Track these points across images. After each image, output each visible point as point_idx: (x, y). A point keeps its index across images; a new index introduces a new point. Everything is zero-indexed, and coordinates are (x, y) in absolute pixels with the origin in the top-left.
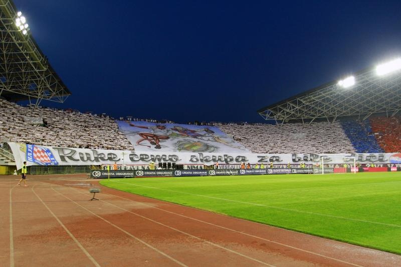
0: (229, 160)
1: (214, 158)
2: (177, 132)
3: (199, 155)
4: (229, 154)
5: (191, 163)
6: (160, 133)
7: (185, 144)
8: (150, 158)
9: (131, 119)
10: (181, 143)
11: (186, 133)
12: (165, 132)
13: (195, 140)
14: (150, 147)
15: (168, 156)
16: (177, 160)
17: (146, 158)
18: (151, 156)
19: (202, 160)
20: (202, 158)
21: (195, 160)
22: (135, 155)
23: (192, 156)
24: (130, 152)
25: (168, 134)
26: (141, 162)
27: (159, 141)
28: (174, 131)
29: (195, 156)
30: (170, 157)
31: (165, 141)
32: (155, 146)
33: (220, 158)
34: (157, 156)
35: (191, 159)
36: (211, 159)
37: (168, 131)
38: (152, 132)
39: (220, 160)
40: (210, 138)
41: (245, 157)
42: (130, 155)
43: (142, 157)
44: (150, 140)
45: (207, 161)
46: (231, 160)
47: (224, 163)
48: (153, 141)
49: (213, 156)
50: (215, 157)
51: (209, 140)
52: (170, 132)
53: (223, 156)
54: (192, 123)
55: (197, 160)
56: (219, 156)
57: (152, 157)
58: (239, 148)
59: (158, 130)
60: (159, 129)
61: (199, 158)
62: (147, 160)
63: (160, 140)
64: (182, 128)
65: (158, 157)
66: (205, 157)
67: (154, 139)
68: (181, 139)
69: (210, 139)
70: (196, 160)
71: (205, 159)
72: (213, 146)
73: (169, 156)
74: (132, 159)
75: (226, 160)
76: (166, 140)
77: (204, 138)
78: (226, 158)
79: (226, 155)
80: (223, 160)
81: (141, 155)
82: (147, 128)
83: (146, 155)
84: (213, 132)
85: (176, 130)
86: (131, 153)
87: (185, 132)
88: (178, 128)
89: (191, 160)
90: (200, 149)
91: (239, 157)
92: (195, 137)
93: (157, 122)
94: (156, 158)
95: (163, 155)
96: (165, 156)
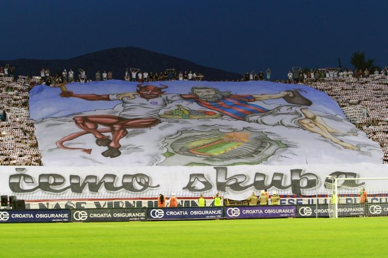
0: (304, 183)
1: (260, 179)
2: (195, 106)
3: (215, 170)
4: (307, 168)
5: (188, 194)
6: (140, 109)
7: (195, 138)
8: (68, 184)
9: (71, 75)
10: (184, 135)
11: (220, 107)
12: (156, 107)
13: (239, 124)
14: (89, 151)
15: (120, 176)
16: (146, 186)
17: (55, 184)
18: (72, 177)
19: (221, 187)
20: (222, 180)
21: (199, 185)
22: (26, 176)
23: (191, 176)
24: (11, 170)
25: (162, 112)
26: (40, 194)
27: (125, 134)
28: (185, 104)
29: (202, 175)
30: (127, 180)
31: (142, 132)
32: (106, 148)
33: (278, 178)
34: (89, 177)
35: (190, 183)
36: (251, 182)
37: (166, 102)
38: (118, 110)
39: (277, 184)
40: (287, 119)
41: (354, 175)
42: (12, 177)
43: (44, 180)
44: (100, 133)
45: (237, 187)
46: (312, 184)
47: (289, 192)
48: (109, 134)
49: (257, 174)
50: (264, 175)
51: (281, 123)
52: (172, 107)
53: (289, 174)
54: (260, 77)
55: (208, 186)
56: (276, 174)
57: (74, 181)
58: (358, 147)
59: (139, 100)
60: (142, 96)
61: (213, 181)
62: (58, 188)
63: (129, 130)
64: (217, 91)
65: (92, 181)
66: (231, 178)
67: (113, 130)
68: (194, 123)
69: (284, 122)
70: (202, 186)
71: (233, 182)
72: (279, 143)
73: (125, 176)
74: (14, 187)
75: (295, 185)
76: (147, 130)
77: (268, 119)
78: (296, 177)
79: (299, 171)
80: (289, 183)
81: (41, 176)
82: (108, 99)
83: (56, 176)
84: (309, 103)
85: (196, 99)
86: (15, 172)
87: (219, 105)
88: (202, 93)
89: (190, 187)
90: (232, 152)
91: (338, 174)
92: (242, 117)
93: (151, 77)
94: (84, 184)
95: (106, 176)
96: (114, 176)
